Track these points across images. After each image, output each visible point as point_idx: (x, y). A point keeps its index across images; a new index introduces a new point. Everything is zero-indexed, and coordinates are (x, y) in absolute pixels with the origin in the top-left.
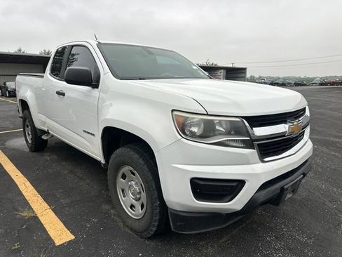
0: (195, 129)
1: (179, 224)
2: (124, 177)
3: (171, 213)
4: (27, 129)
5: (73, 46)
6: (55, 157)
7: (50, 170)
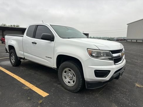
0: (94, 55)
1: (89, 86)
2: (65, 72)
3: (86, 82)
4: (11, 57)
5: (38, 25)
6: (25, 68)
7: (26, 73)
